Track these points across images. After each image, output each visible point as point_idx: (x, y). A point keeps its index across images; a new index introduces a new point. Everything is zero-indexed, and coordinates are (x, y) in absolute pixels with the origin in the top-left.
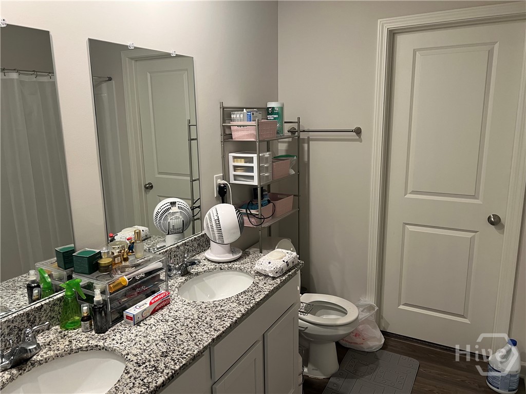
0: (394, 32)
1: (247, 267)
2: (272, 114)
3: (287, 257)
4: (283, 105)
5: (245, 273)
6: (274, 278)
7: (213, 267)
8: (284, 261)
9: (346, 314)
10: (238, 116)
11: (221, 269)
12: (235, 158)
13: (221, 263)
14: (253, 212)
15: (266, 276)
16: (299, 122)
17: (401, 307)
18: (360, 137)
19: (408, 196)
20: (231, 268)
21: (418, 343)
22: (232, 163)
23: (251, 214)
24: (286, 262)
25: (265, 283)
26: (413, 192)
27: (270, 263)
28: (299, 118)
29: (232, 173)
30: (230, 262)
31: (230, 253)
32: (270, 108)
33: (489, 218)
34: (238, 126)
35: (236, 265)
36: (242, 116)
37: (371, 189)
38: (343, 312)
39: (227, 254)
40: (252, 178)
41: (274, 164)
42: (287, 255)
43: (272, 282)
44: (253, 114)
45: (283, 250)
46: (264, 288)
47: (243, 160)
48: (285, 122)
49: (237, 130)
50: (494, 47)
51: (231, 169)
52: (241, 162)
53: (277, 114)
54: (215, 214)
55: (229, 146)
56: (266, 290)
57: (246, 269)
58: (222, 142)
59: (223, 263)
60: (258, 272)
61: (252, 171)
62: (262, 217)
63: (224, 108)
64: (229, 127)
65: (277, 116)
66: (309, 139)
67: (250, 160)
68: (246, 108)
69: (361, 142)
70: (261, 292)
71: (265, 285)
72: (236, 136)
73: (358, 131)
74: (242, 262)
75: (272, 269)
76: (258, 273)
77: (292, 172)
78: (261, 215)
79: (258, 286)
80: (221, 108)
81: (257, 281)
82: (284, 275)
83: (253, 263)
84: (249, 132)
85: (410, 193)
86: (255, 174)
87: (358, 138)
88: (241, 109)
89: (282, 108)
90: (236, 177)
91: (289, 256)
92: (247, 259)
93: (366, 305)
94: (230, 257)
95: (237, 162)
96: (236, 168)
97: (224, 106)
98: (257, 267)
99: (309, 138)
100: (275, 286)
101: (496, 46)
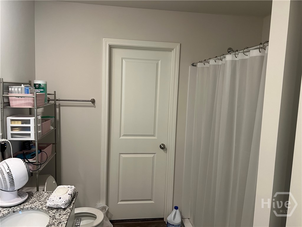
0: (111, 46)
1: (37, 205)
2: (39, 88)
3: (70, 191)
4: (47, 83)
5: (36, 210)
6: (64, 209)
7: (6, 212)
8: (69, 194)
9: (96, 218)
10: (16, 89)
11: (14, 212)
12: (12, 120)
13: (12, 207)
14: (31, 160)
15: (58, 209)
16: (55, 95)
17: (119, 203)
18: (94, 104)
19: (122, 138)
20: (22, 209)
21: (129, 221)
22: (9, 125)
23: (29, 162)
24: (71, 195)
25: (60, 215)
26: (124, 135)
27: (60, 198)
28: (55, 92)
29: (9, 132)
30: (20, 204)
31: (18, 197)
32: (37, 84)
33: (160, 146)
34: (16, 97)
35: (27, 205)
36: (20, 89)
37: (102, 136)
38: (94, 217)
39: (17, 199)
40: (29, 135)
41: (43, 123)
42: (69, 189)
43: (64, 212)
44: (30, 88)
45: (64, 186)
46: (62, 219)
47: (20, 122)
48: (48, 94)
49: (15, 100)
50: (158, 62)
51: (9, 129)
52: (18, 123)
53: (43, 88)
54: (6, 168)
55: (7, 112)
56: (64, 220)
57: (37, 207)
58: (1, 108)
59: (14, 206)
60: (48, 207)
61: (30, 130)
62: (39, 164)
63: (3, 83)
64: (8, 97)
65: (43, 90)
66: (60, 106)
67: (28, 122)
68: (24, 84)
69: (95, 107)
70: (61, 222)
71: (61, 216)
72: (14, 104)
73: (93, 101)
74: (30, 202)
75: (64, 202)
76: (50, 208)
77: (52, 128)
78: (38, 162)
79: (55, 218)
80: (1, 83)
81: (53, 215)
82: (70, 205)
83: (40, 200)
84: (27, 101)
85: (122, 136)
86: (32, 132)
87: (93, 105)
88: (19, 84)
89: (46, 85)
90: (13, 135)
91: (71, 189)
92: (33, 199)
93: (101, 207)
94: (20, 200)
95: (14, 123)
96: (13, 128)
97: (4, 81)
98: (49, 203)
99: (59, 104)
100: (68, 214)
101: (160, 62)
